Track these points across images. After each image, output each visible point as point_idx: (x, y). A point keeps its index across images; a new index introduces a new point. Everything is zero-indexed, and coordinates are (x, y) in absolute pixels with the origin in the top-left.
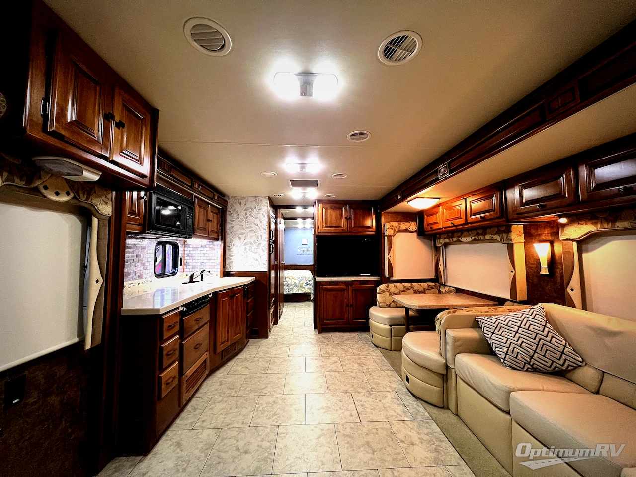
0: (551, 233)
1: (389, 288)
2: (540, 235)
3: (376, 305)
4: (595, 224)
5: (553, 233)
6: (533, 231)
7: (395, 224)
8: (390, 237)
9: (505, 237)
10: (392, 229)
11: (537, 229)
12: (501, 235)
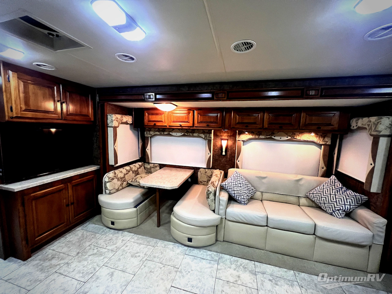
0: (227, 136)
1: (116, 175)
2: (221, 136)
3: (102, 193)
4: (253, 135)
5: (228, 136)
6: (218, 134)
7: (119, 116)
8: (115, 128)
9: (208, 136)
10: (117, 121)
11: (221, 133)
12: (205, 134)
